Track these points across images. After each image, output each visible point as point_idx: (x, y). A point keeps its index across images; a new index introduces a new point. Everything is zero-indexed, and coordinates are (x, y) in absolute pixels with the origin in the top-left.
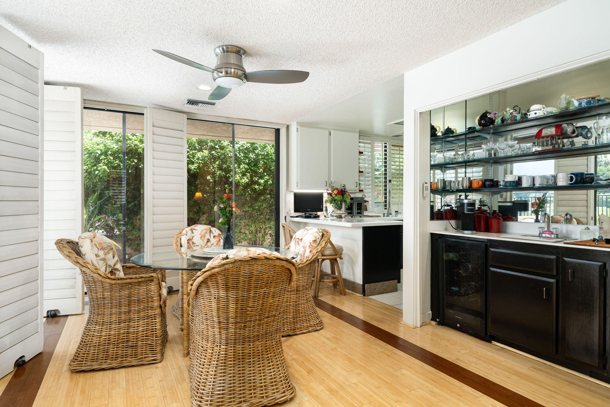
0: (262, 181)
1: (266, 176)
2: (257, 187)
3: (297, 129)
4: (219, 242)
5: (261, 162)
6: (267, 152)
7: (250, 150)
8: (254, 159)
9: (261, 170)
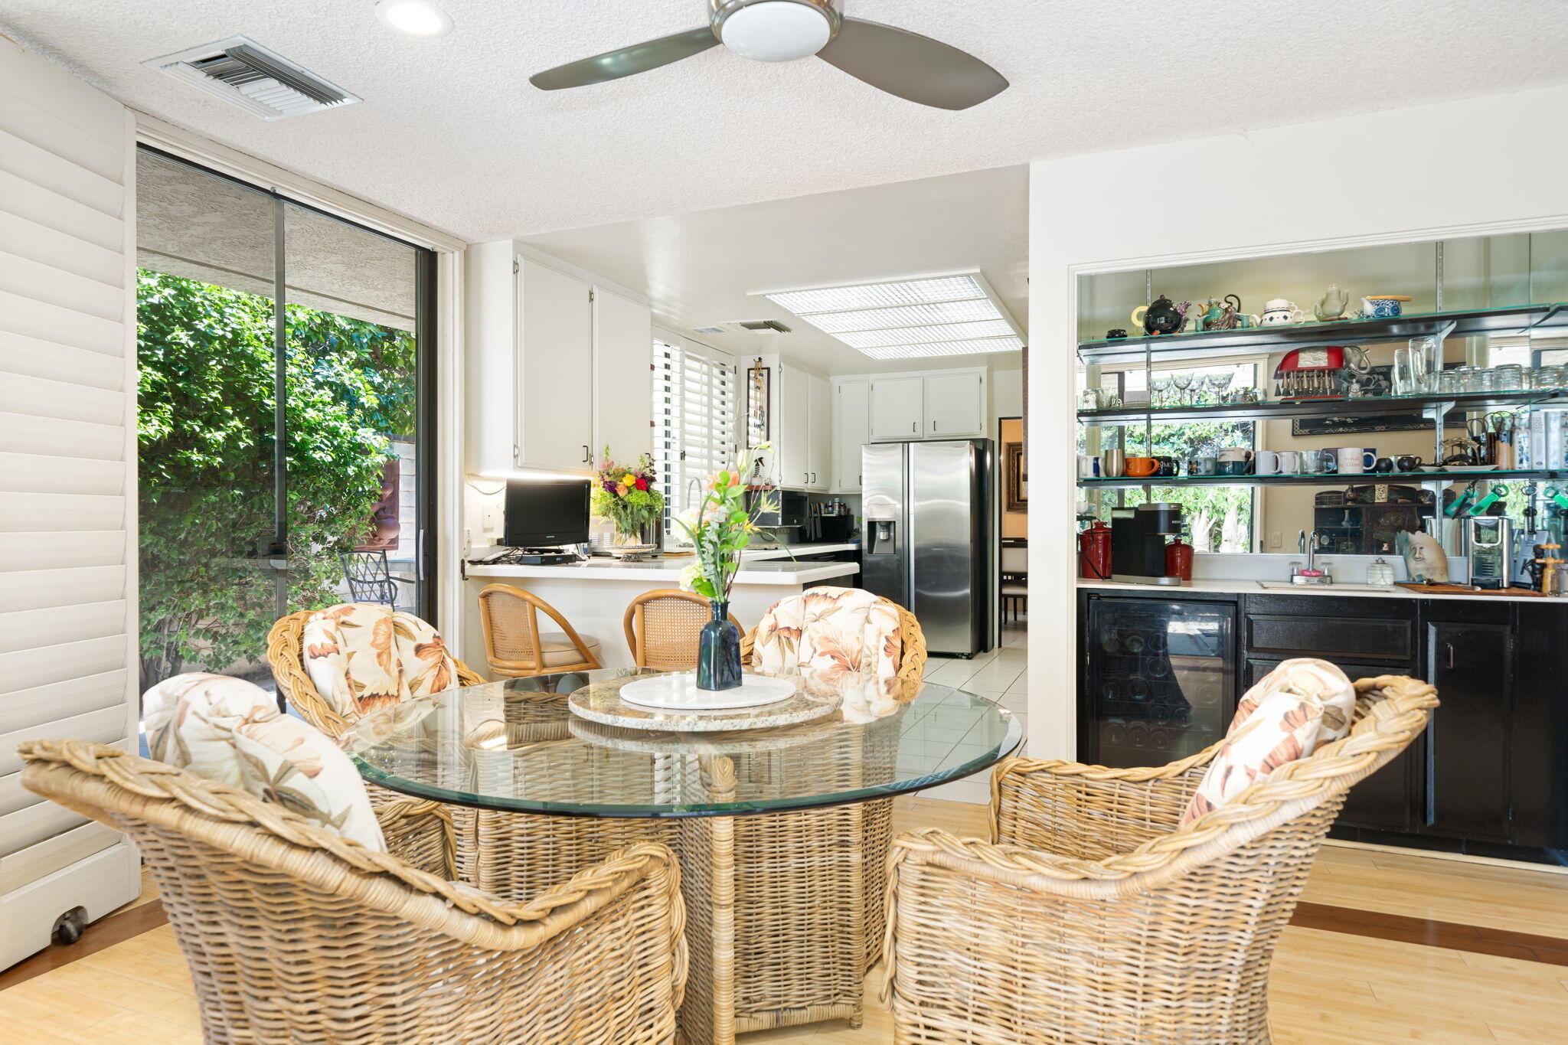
0: (219, 436)
1: (232, 418)
2: (196, 456)
3: (515, 264)
4: (444, 672)
5: (211, 363)
6: (233, 331)
7: (173, 316)
8: (189, 350)
9: (215, 394)
